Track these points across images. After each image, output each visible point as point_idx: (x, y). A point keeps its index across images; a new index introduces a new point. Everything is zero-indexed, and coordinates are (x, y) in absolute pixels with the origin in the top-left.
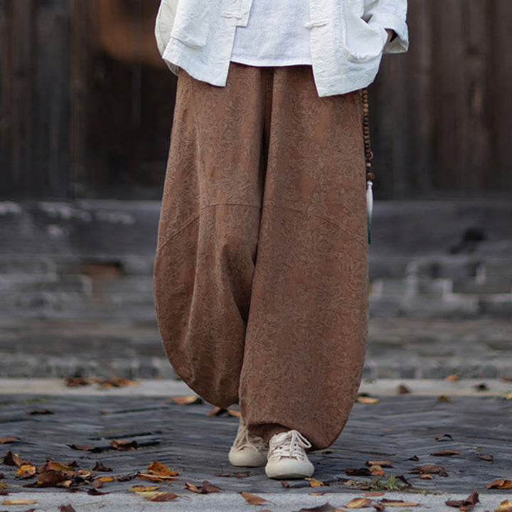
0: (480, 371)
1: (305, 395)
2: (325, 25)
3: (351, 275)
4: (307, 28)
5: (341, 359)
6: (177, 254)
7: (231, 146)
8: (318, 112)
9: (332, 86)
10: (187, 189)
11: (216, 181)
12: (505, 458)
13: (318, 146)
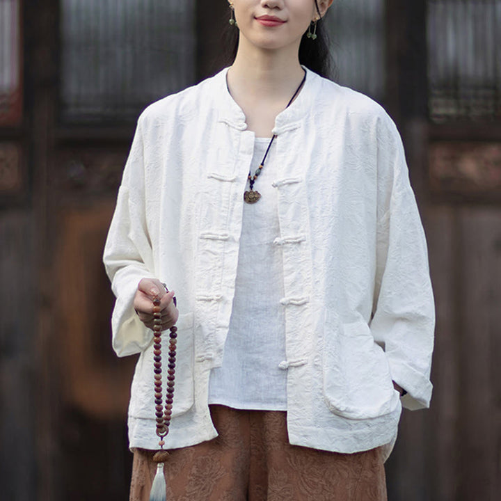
2: (303, 365)
4: (281, 369)
9: (305, 436)
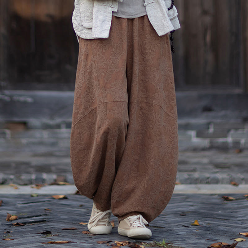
0: (210, 180)
1: (150, 196)
3: (171, 133)
5: (167, 177)
6: (83, 129)
7: (114, 72)
8: (155, 51)
10: (87, 94)
11: (107, 90)
12: (222, 229)
13: (156, 68)
